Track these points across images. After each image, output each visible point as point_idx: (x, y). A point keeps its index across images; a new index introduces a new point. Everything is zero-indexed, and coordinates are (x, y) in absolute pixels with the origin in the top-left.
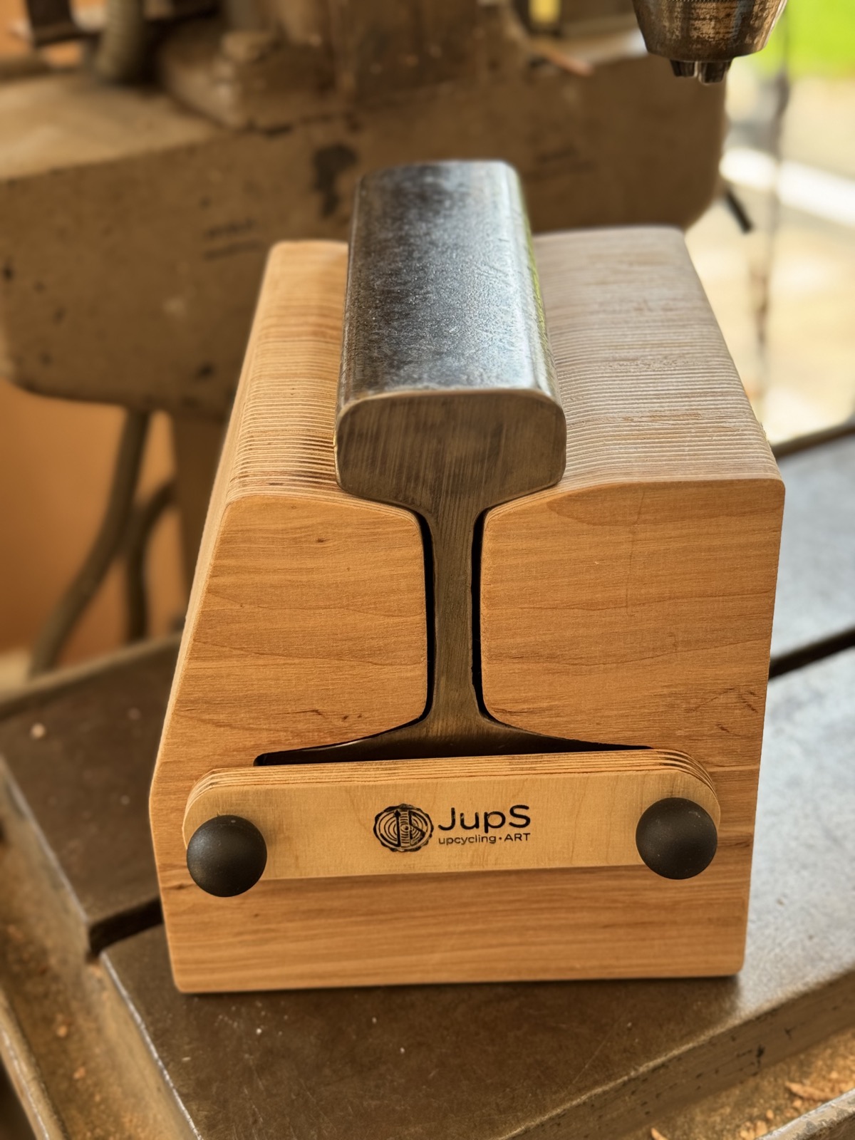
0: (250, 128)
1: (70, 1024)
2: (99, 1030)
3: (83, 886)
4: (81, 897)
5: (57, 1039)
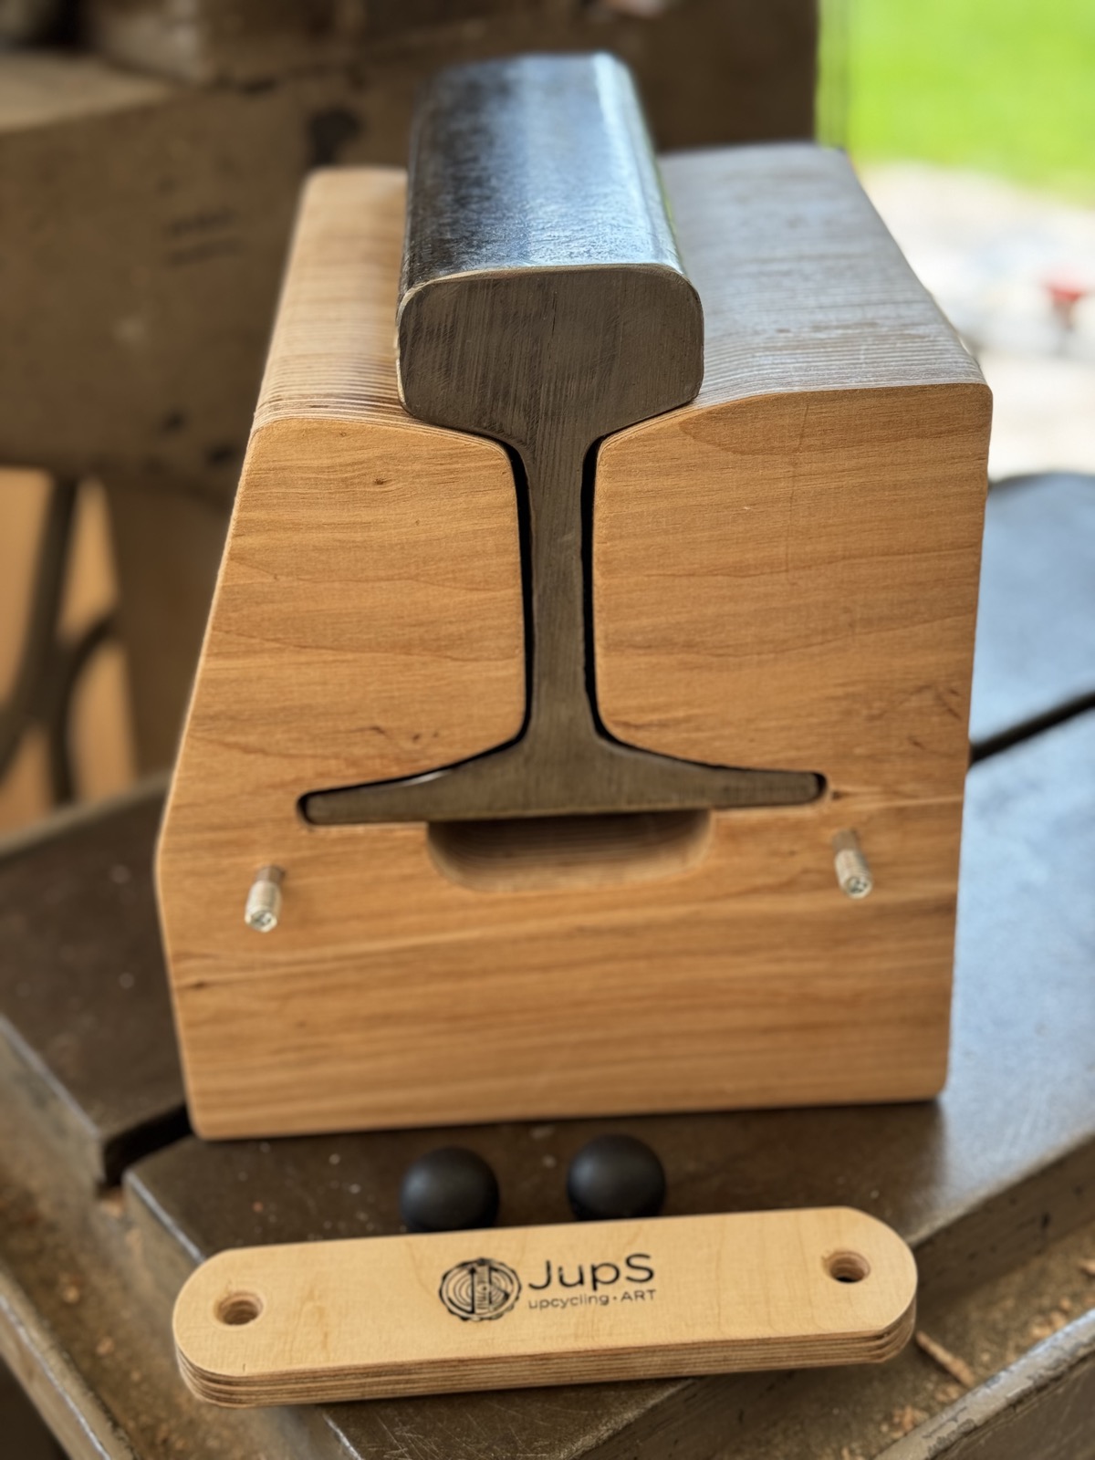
0: (221, 84)
1: (81, 1284)
2: (126, 1287)
3: (85, 1092)
4: (86, 1106)
5: (67, 1306)
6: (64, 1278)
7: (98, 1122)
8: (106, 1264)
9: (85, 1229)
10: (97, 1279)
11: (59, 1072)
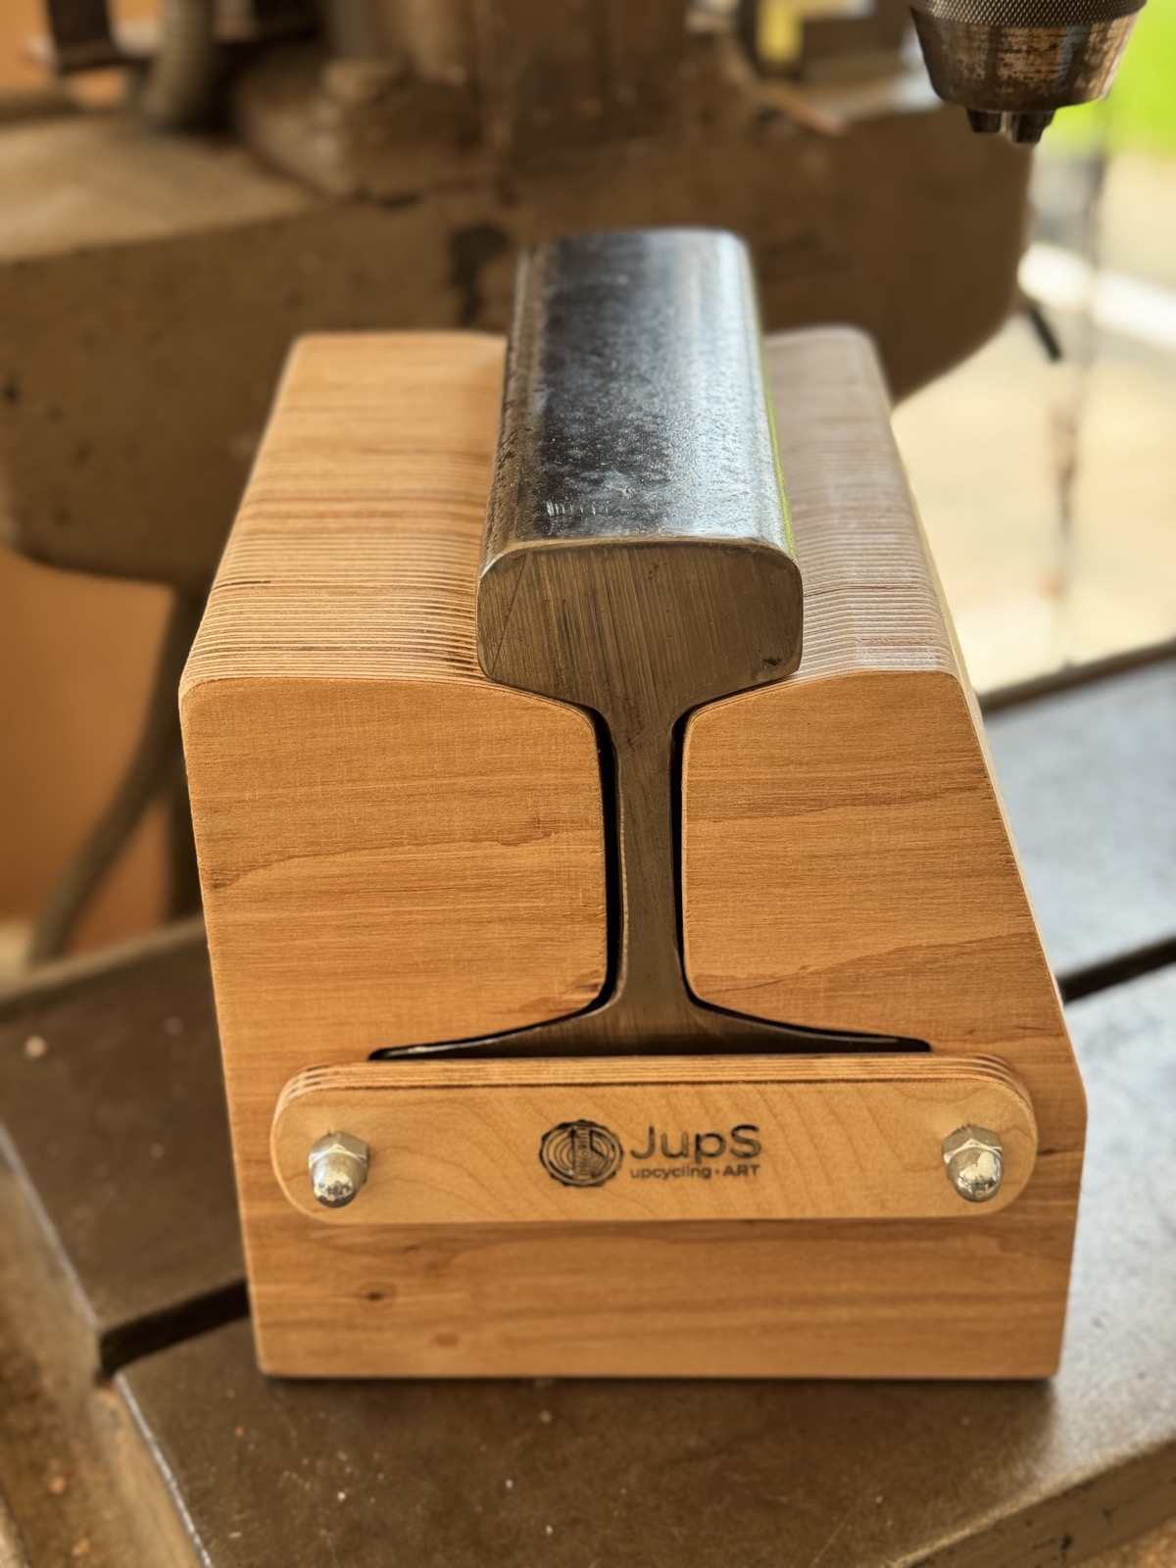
0: (360, 197)
1: (69, 1474)
2: (111, 1486)
3: (92, 1274)
4: (90, 1292)
5: (50, 1496)
6: (55, 1465)
7: (99, 1311)
8: (96, 1456)
9: (82, 1416)
10: (85, 1470)
11: (71, 1248)
